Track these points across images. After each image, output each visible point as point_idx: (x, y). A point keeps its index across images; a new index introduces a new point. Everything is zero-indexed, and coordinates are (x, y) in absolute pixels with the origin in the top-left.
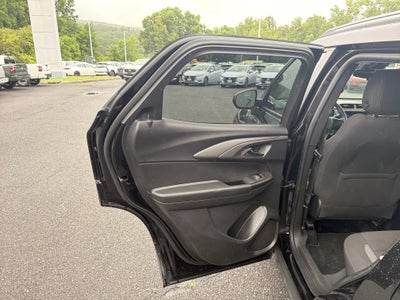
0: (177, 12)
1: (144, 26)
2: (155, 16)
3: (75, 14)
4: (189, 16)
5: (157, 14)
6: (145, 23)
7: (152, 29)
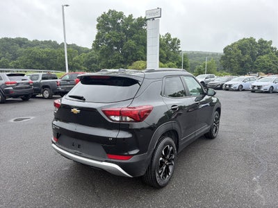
0: (251, 41)
1: (224, 52)
2: (233, 45)
3: (180, 49)
4: (262, 42)
5: (235, 43)
6: (225, 50)
7: (230, 54)
